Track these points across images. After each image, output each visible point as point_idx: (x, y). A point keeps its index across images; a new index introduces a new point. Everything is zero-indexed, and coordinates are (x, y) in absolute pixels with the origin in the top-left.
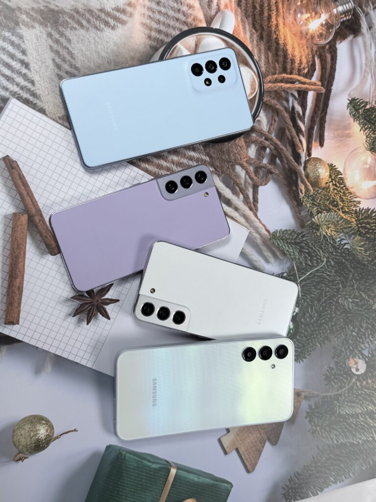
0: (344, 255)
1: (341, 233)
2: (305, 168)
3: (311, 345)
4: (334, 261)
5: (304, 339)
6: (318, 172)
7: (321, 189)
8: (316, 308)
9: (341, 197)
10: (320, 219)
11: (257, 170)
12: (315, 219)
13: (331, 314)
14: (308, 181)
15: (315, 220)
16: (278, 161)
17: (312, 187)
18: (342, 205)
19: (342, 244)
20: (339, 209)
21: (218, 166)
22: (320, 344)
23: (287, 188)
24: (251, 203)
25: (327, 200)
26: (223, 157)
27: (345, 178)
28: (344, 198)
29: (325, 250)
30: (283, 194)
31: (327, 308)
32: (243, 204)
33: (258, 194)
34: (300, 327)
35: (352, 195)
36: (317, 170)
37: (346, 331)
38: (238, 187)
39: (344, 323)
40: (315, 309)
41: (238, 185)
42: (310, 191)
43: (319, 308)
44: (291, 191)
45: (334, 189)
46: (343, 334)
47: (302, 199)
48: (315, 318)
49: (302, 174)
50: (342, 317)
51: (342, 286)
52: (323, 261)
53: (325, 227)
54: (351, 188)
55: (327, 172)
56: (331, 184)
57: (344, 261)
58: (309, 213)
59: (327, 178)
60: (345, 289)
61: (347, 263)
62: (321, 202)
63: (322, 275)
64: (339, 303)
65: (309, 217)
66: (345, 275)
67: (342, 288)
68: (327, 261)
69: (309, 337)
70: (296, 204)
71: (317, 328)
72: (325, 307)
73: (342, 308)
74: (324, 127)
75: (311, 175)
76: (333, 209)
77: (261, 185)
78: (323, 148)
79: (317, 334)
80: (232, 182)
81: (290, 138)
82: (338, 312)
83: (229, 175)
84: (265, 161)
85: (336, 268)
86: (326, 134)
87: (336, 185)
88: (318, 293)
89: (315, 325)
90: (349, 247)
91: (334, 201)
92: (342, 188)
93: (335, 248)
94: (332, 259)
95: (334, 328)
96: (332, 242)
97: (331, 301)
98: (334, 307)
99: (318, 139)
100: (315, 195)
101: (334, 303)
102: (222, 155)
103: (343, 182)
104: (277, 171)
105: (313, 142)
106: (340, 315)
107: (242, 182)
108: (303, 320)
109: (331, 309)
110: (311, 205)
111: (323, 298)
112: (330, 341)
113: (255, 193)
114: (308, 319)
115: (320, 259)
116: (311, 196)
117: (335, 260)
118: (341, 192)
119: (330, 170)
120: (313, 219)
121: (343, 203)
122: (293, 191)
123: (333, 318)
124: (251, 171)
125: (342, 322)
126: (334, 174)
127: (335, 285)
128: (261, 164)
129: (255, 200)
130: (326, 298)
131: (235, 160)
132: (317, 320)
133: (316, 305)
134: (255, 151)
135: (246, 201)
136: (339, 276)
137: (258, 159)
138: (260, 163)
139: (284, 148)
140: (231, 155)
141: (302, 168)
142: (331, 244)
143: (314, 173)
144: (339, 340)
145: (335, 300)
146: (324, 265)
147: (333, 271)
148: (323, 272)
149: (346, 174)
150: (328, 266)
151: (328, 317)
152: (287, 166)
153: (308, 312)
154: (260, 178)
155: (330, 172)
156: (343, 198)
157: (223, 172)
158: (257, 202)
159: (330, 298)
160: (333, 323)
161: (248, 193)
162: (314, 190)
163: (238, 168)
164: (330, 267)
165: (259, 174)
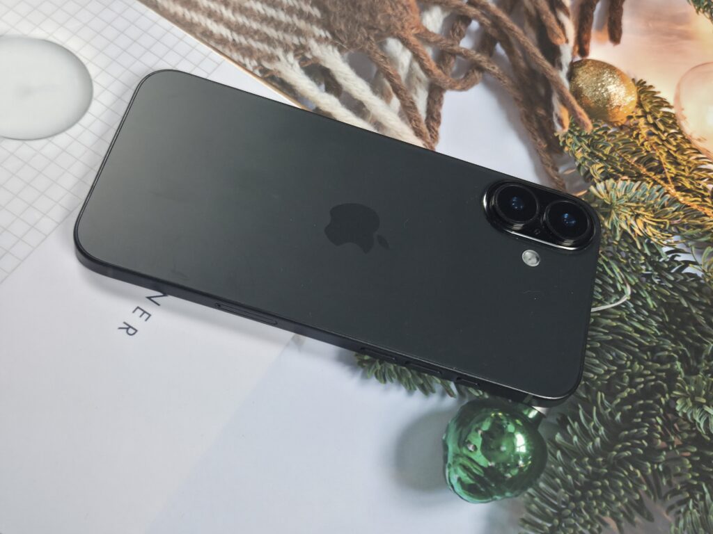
0: (686, 290)
1: (674, 234)
2: (571, 76)
3: (588, 517)
4: (654, 299)
5: (563, 494)
6: (607, 90)
7: (614, 126)
8: (602, 410)
9: (672, 155)
10: (612, 192)
11: (443, 57)
12: (599, 189)
13: (650, 438)
14: (581, 104)
15: (599, 193)
16: (499, 49)
17: (590, 118)
18: (673, 170)
19: (678, 263)
20: (665, 180)
21: (340, 31)
22: (618, 522)
23: (522, 109)
24: (420, 122)
25: (634, 154)
26: (357, 17)
27: (679, 116)
28: (680, 157)
29: (627, 265)
30: (510, 118)
31: (640, 420)
32: (398, 119)
33: (441, 105)
34: (550, 457)
35: (700, 156)
36: (603, 86)
37: (703, 498)
38: (391, 81)
39: (697, 475)
40: (598, 414)
41: (389, 77)
42: (584, 125)
43: (612, 415)
44: (533, 116)
45: (651, 134)
46: (695, 506)
47: (561, 140)
48: (598, 440)
49: (563, 86)
50: (688, 454)
51: (682, 367)
52: (622, 293)
53: (627, 213)
54: (699, 140)
55: (629, 93)
56: (642, 121)
57: (685, 304)
58: (582, 174)
59: (632, 107)
60: (694, 378)
61: (694, 311)
62: (615, 155)
63: (617, 326)
64: (675, 413)
65: (580, 182)
66: (691, 341)
67: (683, 374)
68: (634, 297)
69: (579, 493)
70: (545, 146)
71: (606, 471)
72: (632, 413)
73: (688, 427)
74: (621, 9)
75: (588, 93)
76: (649, 177)
77: (452, 88)
78: (618, 46)
79: (604, 488)
80: (375, 69)
81: (533, 12)
82: (673, 438)
83: (369, 53)
84: (466, 44)
85: (662, 317)
86: (627, 22)
87: (655, 125)
88: (608, 372)
89: (601, 459)
90: (700, 274)
91: (652, 160)
92: (673, 135)
93: (657, 267)
94: (650, 293)
95: (664, 481)
96: (647, 251)
97: (651, 402)
98: (660, 421)
99: (606, 27)
100: (599, 135)
101: (661, 411)
102: (355, 13)
103: (674, 123)
104: (497, 68)
105: (593, 31)
106: (682, 447)
107: (402, 73)
108: (558, 437)
109: (652, 424)
110: (586, 155)
111: (623, 389)
112: (650, 518)
113: (435, 102)
114: (575, 439)
115: (614, 286)
116: (587, 136)
117: (659, 297)
118: (669, 143)
119: (640, 93)
120: (592, 188)
121: (676, 168)
122: (537, 115)
123: (660, 451)
124: (426, 55)
125: (690, 471)
126: (651, 102)
127: (660, 361)
128: (455, 48)
129: (433, 118)
130: (634, 391)
131: (388, 28)
132: (607, 446)
133: (602, 402)
134: (441, 20)
135: (408, 115)
136: (674, 341)
137: (448, 36)
138: (452, 45)
139: (516, 28)
140: (379, 17)
141: (562, 75)
142: (645, 255)
143: (595, 91)
144: (681, 523)
145: (663, 400)
146: (623, 304)
147: (654, 323)
148: (621, 320)
149: (683, 109)
150: (636, 307)
151: (641, 446)
152: (522, 64)
153: (576, 418)
154: (450, 73)
155: (639, 97)
156: (676, 158)
157: (351, 45)
158: (439, 123)
159: (647, 393)
160: (661, 468)
161: (415, 98)
162: (595, 126)
163: (394, 45)
164: (647, 314)
165: (446, 65)
